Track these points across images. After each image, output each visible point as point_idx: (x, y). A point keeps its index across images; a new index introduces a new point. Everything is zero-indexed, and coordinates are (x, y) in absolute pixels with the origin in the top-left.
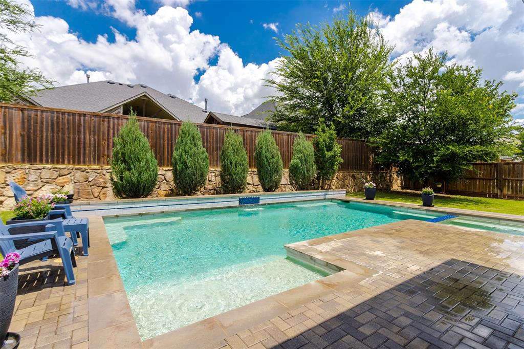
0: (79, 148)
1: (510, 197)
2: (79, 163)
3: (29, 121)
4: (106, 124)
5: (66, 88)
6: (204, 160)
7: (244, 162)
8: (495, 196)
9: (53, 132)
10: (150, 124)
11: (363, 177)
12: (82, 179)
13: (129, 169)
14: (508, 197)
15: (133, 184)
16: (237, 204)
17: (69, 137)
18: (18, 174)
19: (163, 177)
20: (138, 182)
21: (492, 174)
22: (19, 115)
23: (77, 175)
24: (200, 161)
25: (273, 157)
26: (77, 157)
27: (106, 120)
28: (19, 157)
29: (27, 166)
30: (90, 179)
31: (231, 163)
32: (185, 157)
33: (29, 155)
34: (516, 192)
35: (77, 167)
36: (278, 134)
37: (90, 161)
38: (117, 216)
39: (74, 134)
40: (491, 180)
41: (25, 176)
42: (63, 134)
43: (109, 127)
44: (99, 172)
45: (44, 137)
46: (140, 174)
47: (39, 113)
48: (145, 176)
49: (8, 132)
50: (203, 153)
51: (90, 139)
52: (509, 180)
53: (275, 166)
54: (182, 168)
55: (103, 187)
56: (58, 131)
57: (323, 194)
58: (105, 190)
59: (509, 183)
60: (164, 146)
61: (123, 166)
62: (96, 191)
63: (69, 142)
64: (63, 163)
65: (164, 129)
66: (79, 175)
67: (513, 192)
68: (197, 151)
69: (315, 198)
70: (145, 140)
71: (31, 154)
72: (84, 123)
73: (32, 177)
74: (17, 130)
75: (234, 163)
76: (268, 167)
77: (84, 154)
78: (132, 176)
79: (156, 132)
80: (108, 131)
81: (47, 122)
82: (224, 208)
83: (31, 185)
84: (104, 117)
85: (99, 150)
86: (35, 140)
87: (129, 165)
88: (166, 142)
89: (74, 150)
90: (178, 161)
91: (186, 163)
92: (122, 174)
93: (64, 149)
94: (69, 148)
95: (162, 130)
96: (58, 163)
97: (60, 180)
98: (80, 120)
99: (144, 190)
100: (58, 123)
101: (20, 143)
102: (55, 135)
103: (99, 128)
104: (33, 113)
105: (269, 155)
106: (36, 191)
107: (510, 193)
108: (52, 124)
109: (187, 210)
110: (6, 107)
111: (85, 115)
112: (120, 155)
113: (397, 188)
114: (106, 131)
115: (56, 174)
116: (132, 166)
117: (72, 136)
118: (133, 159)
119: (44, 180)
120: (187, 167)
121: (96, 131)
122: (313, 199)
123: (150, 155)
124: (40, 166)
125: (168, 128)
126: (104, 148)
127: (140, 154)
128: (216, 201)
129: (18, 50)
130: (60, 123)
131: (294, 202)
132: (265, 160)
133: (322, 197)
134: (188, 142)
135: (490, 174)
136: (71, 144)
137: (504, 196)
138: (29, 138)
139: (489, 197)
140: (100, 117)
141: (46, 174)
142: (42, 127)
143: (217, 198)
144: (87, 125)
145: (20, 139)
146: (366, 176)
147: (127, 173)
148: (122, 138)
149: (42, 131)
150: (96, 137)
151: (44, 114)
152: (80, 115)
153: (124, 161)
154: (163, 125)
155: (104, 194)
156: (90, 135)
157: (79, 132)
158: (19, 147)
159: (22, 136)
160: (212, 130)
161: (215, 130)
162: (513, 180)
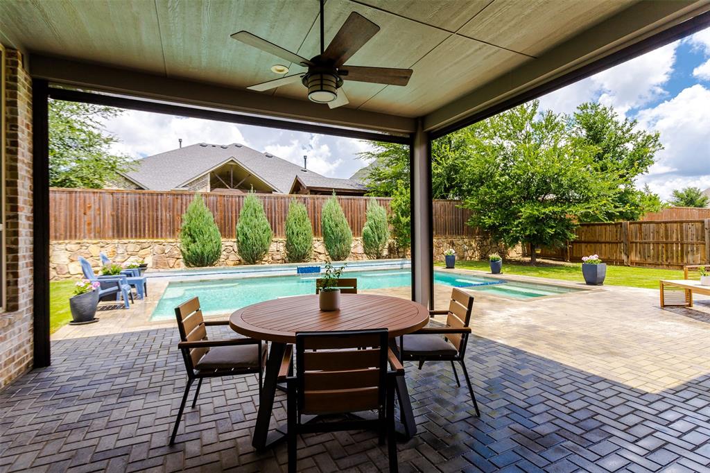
0: (157, 224)
1: (639, 264)
2: (157, 237)
3: (117, 203)
4: (179, 201)
5: (158, 156)
6: (265, 231)
7: (306, 232)
8: (622, 263)
9: (136, 211)
10: (219, 198)
11: (465, 243)
12: (160, 252)
13: (195, 242)
14: (636, 263)
15: (198, 255)
16: (295, 272)
17: (149, 215)
18: (110, 248)
19: (231, 248)
20: (202, 253)
21: (618, 236)
22: (110, 198)
23: (155, 248)
24: (261, 232)
25: (337, 225)
26: (155, 233)
27: (179, 197)
28: (111, 234)
29: (116, 241)
30: (166, 252)
31: (293, 233)
32: (246, 229)
33: (118, 232)
34: (645, 257)
35: (156, 240)
36: (354, 199)
37: (166, 235)
38: (182, 282)
39: (153, 211)
40: (617, 243)
41: (115, 250)
42: (144, 212)
43: (182, 203)
44: (173, 244)
45: (129, 215)
46: (203, 246)
47: (125, 195)
48: (208, 248)
49: (102, 213)
50: (264, 224)
51: (166, 215)
52: (636, 243)
53: (340, 234)
54: (243, 239)
55: (178, 259)
56: (140, 210)
57: (400, 263)
58: (179, 260)
59: (636, 246)
60: (232, 218)
61: (189, 239)
62: (172, 261)
63: (149, 219)
64: (144, 237)
65: (232, 201)
66: (157, 248)
67: (641, 258)
68: (257, 223)
69: (389, 267)
70: (209, 215)
71: (119, 230)
72: (161, 201)
73: (120, 251)
74: (109, 211)
75: (295, 234)
76: (331, 235)
77: (162, 229)
78: (196, 247)
79: (225, 205)
80: (182, 207)
81: (131, 202)
82: (281, 276)
83: (120, 257)
84: (178, 195)
85: (174, 225)
86: (122, 219)
87: (194, 238)
88: (234, 214)
89: (153, 226)
90: (239, 233)
91: (246, 234)
92: (188, 246)
93: (144, 225)
94: (149, 225)
95: (230, 204)
96: (140, 237)
97: (142, 252)
98: (157, 199)
99: (208, 260)
100: (140, 203)
101: (111, 221)
102: (138, 213)
103: (174, 205)
104: (120, 195)
105: (333, 224)
106: (123, 262)
107: (637, 259)
108: (136, 204)
109: (244, 278)
110: (100, 193)
111: (162, 194)
112: (187, 230)
113: (516, 255)
114: (179, 207)
115: (138, 247)
116: (197, 239)
117: (151, 213)
118: (198, 233)
119: (129, 253)
120: (247, 238)
121: (171, 208)
122: (386, 268)
123: (214, 228)
124: (126, 241)
125: (235, 201)
126: (178, 222)
127: (203, 228)
128: (272, 269)
129: (111, 137)
130: (142, 203)
131: (361, 271)
132: (329, 228)
133: (399, 267)
134: (249, 215)
135: (616, 236)
136: (151, 221)
137: (632, 263)
138: (117, 217)
139: (616, 265)
140: (174, 195)
141: (131, 248)
142: (127, 207)
143: (274, 267)
144: (163, 203)
145: (111, 217)
146: (469, 242)
147: (192, 245)
148: (189, 215)
149: (127, 211)
150: (171, 214)
151: (129, 196)
152: (157, 194)
153: (191, 235)
154: (230, 199)
155: (178, 265)
156: (166, 211)
157: (157, 209)
158: (111, 226)
159: (113, 216)
160: (280, 200)
161: (283, 200)
162: (640, 243)
